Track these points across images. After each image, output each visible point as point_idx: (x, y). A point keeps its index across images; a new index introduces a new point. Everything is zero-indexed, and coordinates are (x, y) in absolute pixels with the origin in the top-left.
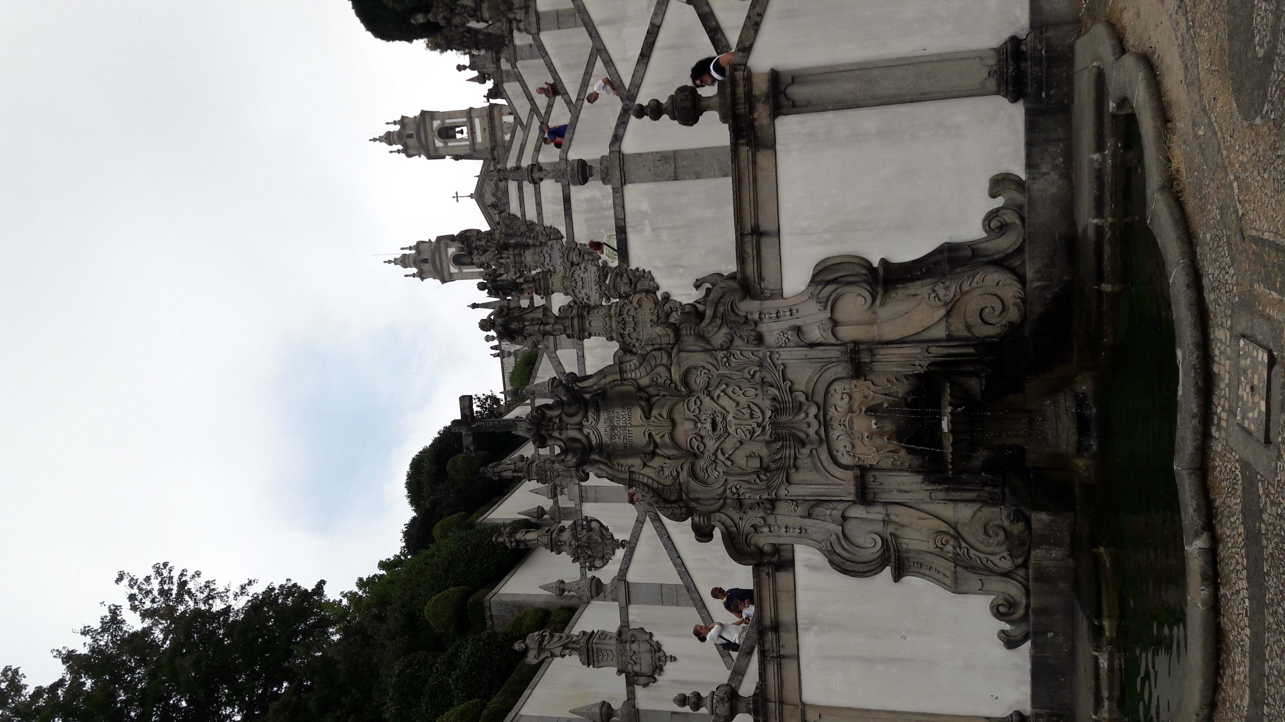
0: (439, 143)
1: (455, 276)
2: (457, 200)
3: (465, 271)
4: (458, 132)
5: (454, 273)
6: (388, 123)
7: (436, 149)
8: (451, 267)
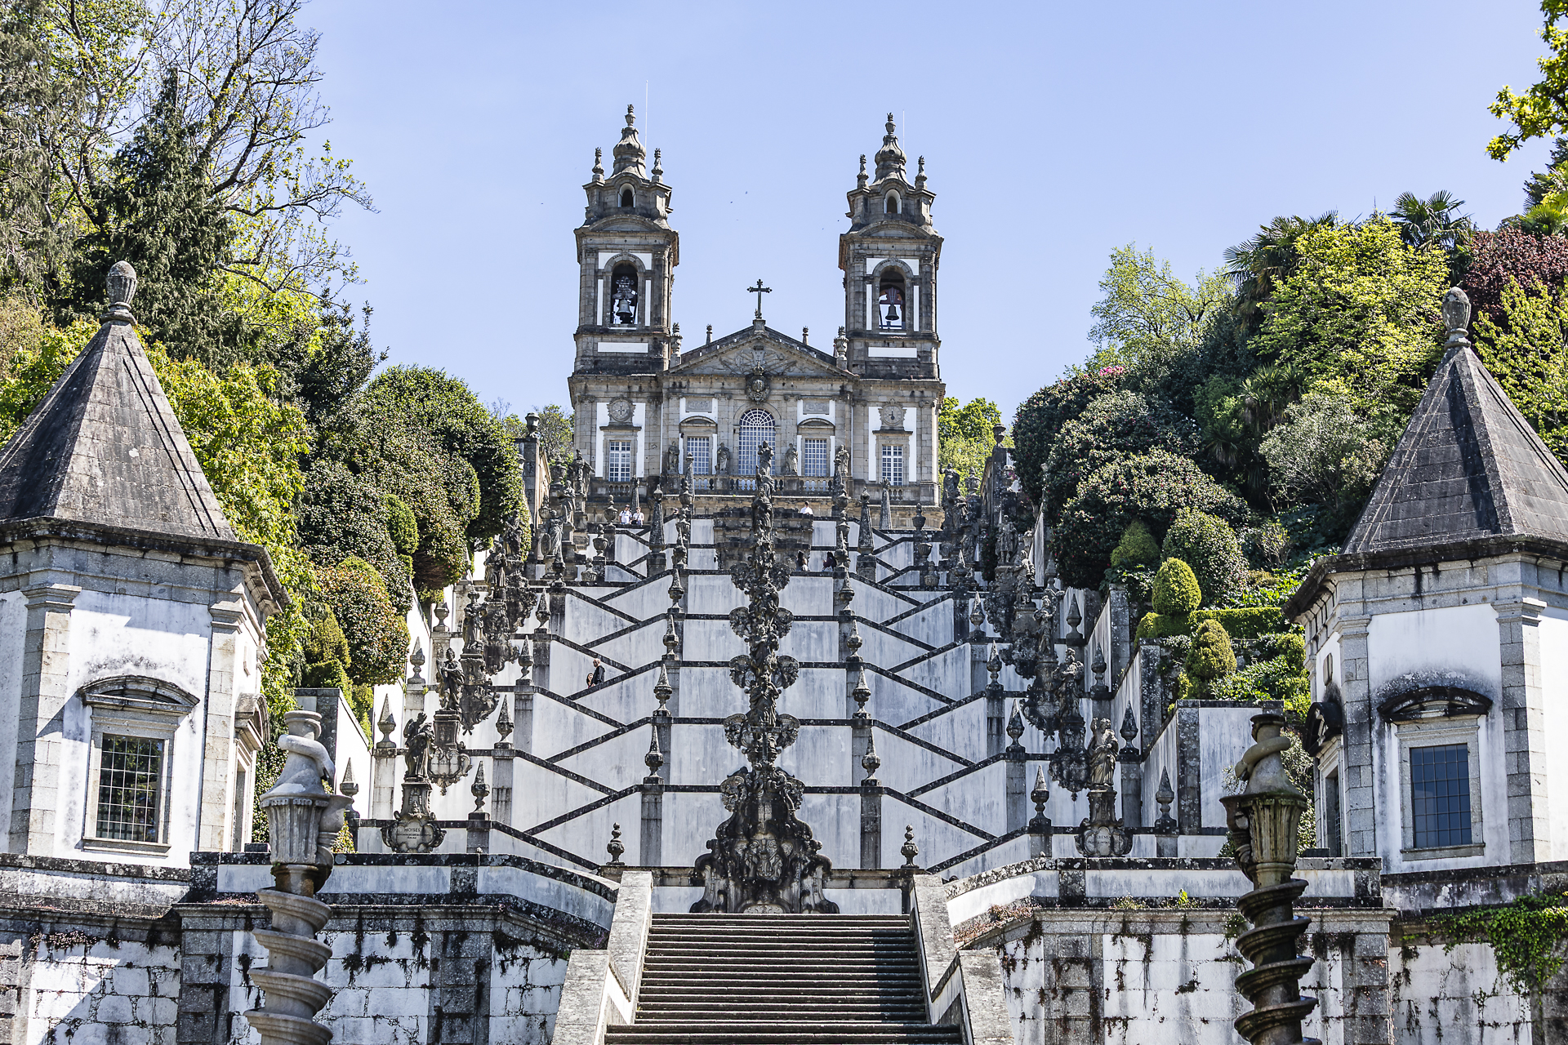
0: (872, 264)
1: (591, 260)
2: (752, 290)
3: (601, 282)
4: (892, 310)
5: (597, 259)
6: (921, 162)
7: (862, 258)
8: (609, 255)
